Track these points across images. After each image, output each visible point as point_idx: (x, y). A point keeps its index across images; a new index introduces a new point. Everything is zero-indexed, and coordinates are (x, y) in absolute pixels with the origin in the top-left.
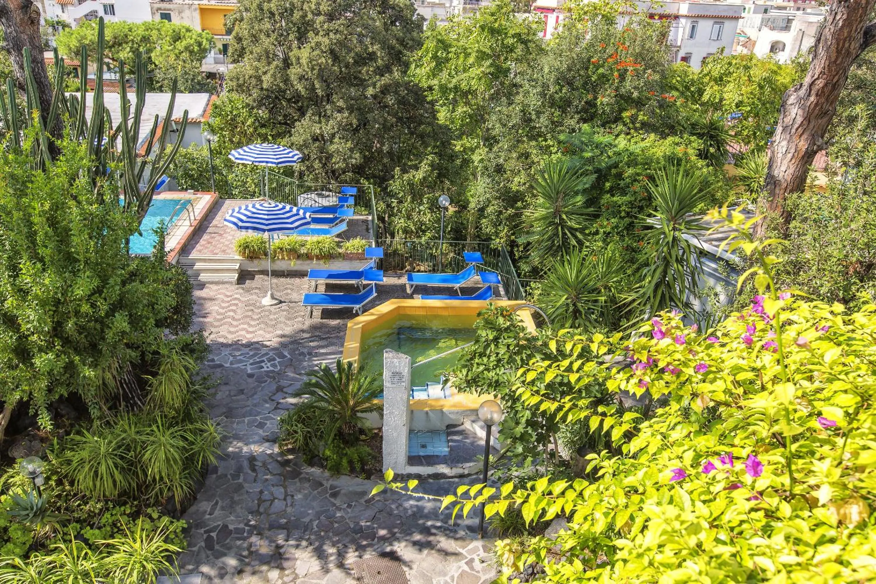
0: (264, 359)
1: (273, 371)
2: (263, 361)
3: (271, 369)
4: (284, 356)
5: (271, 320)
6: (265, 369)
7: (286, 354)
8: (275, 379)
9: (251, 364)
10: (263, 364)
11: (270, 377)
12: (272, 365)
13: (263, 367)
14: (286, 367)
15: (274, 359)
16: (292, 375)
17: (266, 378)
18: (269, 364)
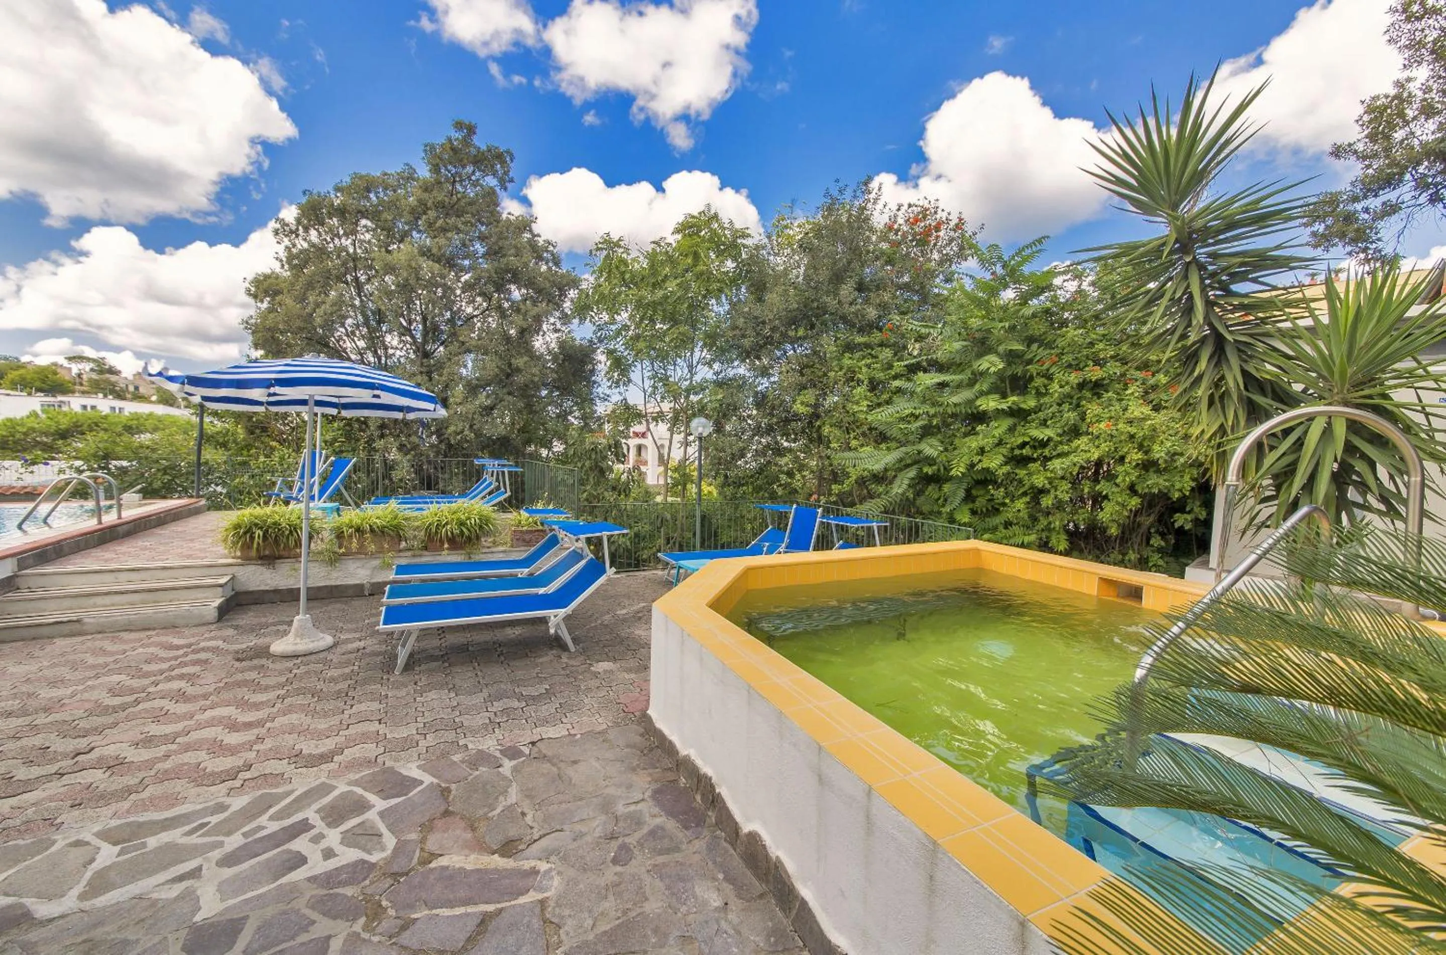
0: (311, 814)
1: (361, 869)
2: (304, 827)
3: (351, 855)
4: (405, 784)
5: (333, 680)
6: (317, 866)
7: (413, 771)
8: (375, 913)
9: (229, 860)
10: (300, 845)
11: (349, 912)
12: (349, 839)
13: (300, 860)
14: (427, 828)
15: (362, 806)
16: (472, 861)
17: (323, 926)
18: (333, 837)
